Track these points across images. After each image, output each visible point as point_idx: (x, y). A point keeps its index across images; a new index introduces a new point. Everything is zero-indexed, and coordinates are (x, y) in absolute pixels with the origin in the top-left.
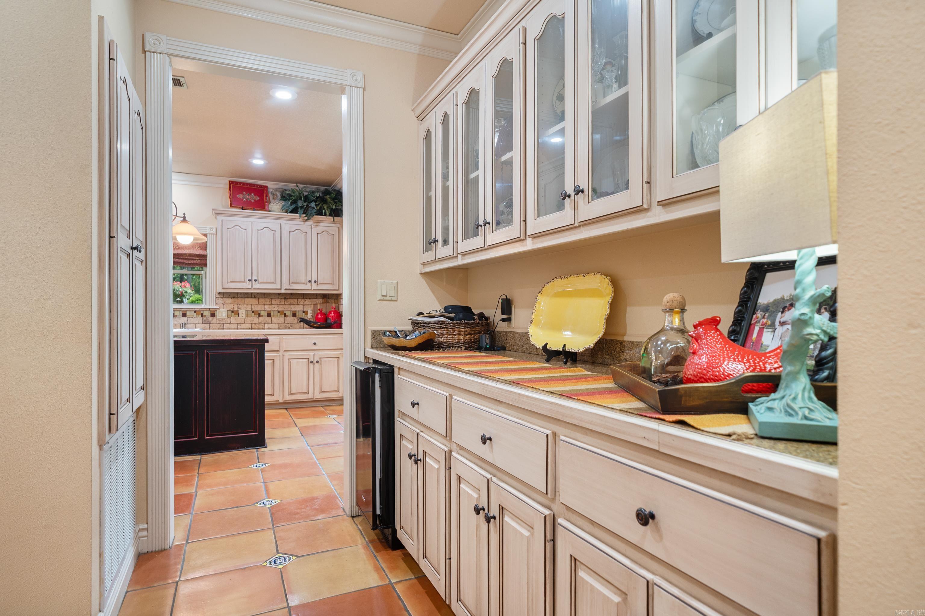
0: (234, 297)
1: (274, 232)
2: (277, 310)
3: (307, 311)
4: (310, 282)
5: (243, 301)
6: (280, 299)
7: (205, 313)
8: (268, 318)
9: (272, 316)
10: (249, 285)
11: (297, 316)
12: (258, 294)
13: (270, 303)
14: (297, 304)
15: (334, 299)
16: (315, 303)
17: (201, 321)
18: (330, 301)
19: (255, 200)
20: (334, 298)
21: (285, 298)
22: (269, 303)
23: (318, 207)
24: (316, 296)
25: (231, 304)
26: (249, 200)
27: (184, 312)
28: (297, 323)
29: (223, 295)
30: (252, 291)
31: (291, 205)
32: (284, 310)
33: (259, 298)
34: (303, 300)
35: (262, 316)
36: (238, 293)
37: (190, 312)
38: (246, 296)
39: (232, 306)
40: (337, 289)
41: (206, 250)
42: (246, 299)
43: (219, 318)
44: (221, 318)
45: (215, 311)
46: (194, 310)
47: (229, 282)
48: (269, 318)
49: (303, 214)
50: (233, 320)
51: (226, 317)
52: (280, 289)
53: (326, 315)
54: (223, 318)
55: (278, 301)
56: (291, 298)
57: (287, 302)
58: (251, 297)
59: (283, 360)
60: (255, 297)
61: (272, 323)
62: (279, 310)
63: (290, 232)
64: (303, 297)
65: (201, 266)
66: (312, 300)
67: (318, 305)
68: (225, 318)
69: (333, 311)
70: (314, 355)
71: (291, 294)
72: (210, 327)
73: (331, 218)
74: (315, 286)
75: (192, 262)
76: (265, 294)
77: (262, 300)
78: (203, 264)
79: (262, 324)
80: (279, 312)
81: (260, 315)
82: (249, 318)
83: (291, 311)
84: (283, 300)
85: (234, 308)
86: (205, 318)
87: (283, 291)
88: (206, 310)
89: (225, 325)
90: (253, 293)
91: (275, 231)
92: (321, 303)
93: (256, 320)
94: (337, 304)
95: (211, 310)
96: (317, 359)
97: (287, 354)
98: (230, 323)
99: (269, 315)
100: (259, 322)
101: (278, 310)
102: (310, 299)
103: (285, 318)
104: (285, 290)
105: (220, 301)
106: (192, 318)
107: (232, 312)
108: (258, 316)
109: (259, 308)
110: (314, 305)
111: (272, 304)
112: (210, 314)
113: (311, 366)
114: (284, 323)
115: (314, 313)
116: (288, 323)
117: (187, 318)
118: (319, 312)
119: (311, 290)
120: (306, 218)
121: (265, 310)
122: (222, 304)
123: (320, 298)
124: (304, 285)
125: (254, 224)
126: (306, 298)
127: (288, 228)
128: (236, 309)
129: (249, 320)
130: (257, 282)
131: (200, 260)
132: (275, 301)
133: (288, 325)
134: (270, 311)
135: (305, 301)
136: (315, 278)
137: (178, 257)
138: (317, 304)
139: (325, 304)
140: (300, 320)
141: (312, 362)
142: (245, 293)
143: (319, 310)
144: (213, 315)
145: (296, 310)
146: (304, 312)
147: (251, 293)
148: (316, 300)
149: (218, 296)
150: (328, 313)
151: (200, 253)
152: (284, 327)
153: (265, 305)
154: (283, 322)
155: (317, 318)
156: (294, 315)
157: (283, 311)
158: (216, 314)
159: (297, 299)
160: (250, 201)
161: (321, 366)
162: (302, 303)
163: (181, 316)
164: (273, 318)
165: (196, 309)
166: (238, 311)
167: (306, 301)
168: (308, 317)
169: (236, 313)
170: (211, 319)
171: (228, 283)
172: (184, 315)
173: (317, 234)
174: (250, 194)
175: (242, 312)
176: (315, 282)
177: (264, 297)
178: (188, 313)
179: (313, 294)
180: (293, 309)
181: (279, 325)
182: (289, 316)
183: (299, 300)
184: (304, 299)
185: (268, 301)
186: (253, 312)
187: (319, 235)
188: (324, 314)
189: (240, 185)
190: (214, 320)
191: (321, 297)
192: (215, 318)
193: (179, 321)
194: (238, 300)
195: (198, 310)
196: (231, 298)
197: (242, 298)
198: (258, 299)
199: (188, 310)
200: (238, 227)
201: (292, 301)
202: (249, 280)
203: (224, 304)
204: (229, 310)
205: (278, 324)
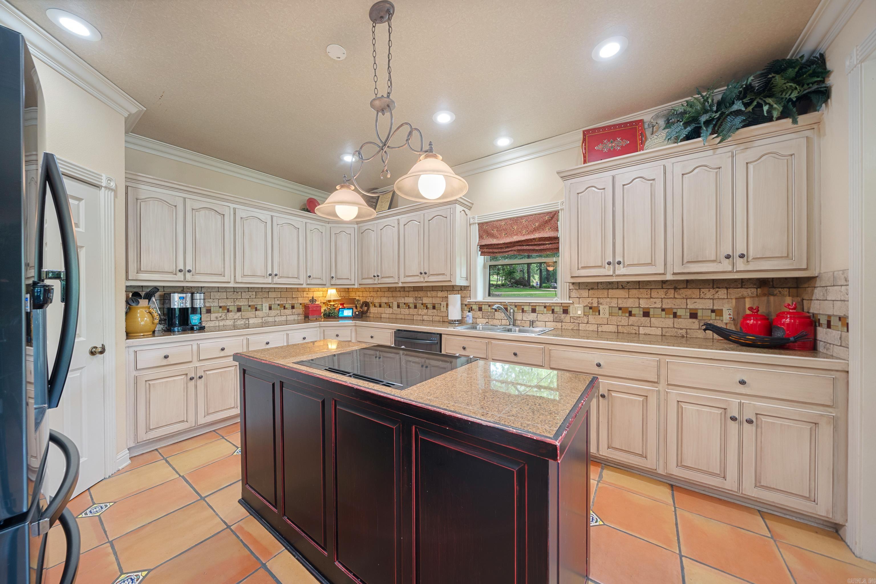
0: (592, 289)
1: (651, 182)
2: (660, 306)
3: (722, 310)
4: (728, 257)
5: (606, 294)
6: (665, 290)
7: (557, 309)
8: (644, 318)
9: (651, 316)
10: (609, 270)
11: (699, 318)
12: (628, 282)
13: (649, 296)
14: (700, 298)
15: (789, 288)
16: (737, 296)
17: (551, 319)
18: (776, 291)
19: (622, 147)
20: (789, 285)
21: (675, 288)
22: (646, 297)
23: (750, 109)
24: (742, 283)
25: (588, 297)
26: (612, 149)
27: (533, 308)
28: (699, 329)
29: (579, 286)
30: (614, 279)
31: (685, 128)
32: (673, 307)
33: (629, 289)
34: (712, 291)
35: (635, 315)
36: (598, 283)
37: (540, 307)
38: (609, 286)
39: (590, 300)
40: (805, 266)
41: (557, 230)
42: (609, 290)
43: (573, 315)
44: (575, 315)
45: (568, 306)
46: (544, 304)
47: (580, 267)
48: (646, 318)
49: (712, 134)
50: (591, 319)
51: (582, 315)
52: (663, 274)
53: (768, 319)
54: (578, 316)
55: (661, 293)
56: (686, 288)
57: (679, 294)
58: (617, 288)
59: (666, 400)
60: (623, 288)
61: (650, 327)
62: (664, 307)
63: (683, 175)
64: (711, 285)
65: (553, 251)
66: (730, 291)
67: (747, 300)
68: (580, 316)
69: (789, 313)
70: (740, 404)
71: (687, 281)
72: (562, 326)
73: (788, 122)
74: (741, 265)
75: (542, 247)
76: (639, 282)
77: (633, 292)
78: (555, 248)
79: (635, 328)
80: (663, 310)
81: (630, 314)
82: (614, 318)
83: (687, 308)
84: (672, 291)
85: (592, 303)
86: (556, 315)
87: (669, 277)
88: (557, 305)
89: (580, 325)
90: (620, 282)
91: (654, 180)
92: (755, 295)
93: (624, 320)
94: (799, 299)
95: (563, 305)
96: (749, 414)
97: (674, 391)
98: (588, 323)
99: (646, 314)
100: (630, 324)
101: (662, 307)
102: (727, 288)
103: (675, 319)
104: (674, 276)
105: (574, 294)
106: (542, 314)
107: (591, 308)
108: (627, 315)
109: (629, 303)
110: (736, 299)
111: (651, 298)
112: (562, 310)
113: (733, 426)
114: (674, 327)
115: (738, 314)
116: (681, 329)
117: (536, 314)
118: (748, 312)
119: (730, 272)
120: (718, 140)
121: (639, 307)
122: (577, 297)
123: (751, 286)
124: (715, 264)
125: (617, 178)
126: (719, 288)
127: (678, 170)
128: (595, 305)
129: (614, 320)
130: (621, 265)
131: (551, 244)
132: (656, 293)
133: (681, 331)
134: (649, 308)
135: (717, 292)
136: (741, 249)
137: (527, 244)
138: (745, 298)
139: (765, 299)
140: (704, 327)
141: (733, 419)
142: (608, 282)
143: (751, 309)
144: (566, 311)
145: (697, 307)
146: (713, 311)
147: (618, 282)
148: (743, 290)
149: (572, 287)
150: (773, 317)
151: (550, 236)
152: (672, 334)
153: (639, 298)
154: (672, 325)
155: (744, 325)
156: (694, 315)
157: (671, 309)
158: (569, 311)
159: (700, 289)
160: (614, 149)
161: (759, 430)
162: (709, 295)
163: (531, 312)
164: (653, 320)
165: (546, 304)
166: (598, 307)
167: (719, 293)
168: (722, 321)
169: (595, 310)
170: (563, 316)
171: (578, 269)
172: (534, 311)
173: (747, 163)
174: (614, 141)
175: (604, 309)
176: (742, 256)
177: (638, 287)
178: (537, 309)
179: (736, 280)
180: (690, 306)
181: (664, 329)
182: (682, 317)
183: (703, 290)
184: (713, 288)
185: (644, 293)
186: (620, 309)
187: (751, 166)
188: (765, 318)
189: (600, 131)
190: (567, 318)
191: (755, 284)
192: (568, 315)
193: (528, 317)
194: (598, 292)
195: (548, 305)
196: (589, 290)
197: (604, 289)
198: (627, 290)
199: (538, 304)
200: (593, 188)
201: (688, 292)
202: (609, 263)
203: (579, 298)
204: (586, 306)
205: (662, 328)
